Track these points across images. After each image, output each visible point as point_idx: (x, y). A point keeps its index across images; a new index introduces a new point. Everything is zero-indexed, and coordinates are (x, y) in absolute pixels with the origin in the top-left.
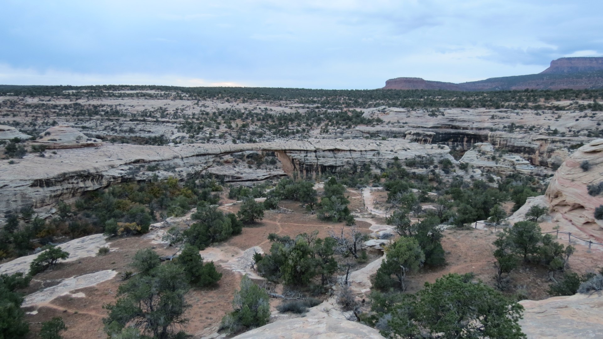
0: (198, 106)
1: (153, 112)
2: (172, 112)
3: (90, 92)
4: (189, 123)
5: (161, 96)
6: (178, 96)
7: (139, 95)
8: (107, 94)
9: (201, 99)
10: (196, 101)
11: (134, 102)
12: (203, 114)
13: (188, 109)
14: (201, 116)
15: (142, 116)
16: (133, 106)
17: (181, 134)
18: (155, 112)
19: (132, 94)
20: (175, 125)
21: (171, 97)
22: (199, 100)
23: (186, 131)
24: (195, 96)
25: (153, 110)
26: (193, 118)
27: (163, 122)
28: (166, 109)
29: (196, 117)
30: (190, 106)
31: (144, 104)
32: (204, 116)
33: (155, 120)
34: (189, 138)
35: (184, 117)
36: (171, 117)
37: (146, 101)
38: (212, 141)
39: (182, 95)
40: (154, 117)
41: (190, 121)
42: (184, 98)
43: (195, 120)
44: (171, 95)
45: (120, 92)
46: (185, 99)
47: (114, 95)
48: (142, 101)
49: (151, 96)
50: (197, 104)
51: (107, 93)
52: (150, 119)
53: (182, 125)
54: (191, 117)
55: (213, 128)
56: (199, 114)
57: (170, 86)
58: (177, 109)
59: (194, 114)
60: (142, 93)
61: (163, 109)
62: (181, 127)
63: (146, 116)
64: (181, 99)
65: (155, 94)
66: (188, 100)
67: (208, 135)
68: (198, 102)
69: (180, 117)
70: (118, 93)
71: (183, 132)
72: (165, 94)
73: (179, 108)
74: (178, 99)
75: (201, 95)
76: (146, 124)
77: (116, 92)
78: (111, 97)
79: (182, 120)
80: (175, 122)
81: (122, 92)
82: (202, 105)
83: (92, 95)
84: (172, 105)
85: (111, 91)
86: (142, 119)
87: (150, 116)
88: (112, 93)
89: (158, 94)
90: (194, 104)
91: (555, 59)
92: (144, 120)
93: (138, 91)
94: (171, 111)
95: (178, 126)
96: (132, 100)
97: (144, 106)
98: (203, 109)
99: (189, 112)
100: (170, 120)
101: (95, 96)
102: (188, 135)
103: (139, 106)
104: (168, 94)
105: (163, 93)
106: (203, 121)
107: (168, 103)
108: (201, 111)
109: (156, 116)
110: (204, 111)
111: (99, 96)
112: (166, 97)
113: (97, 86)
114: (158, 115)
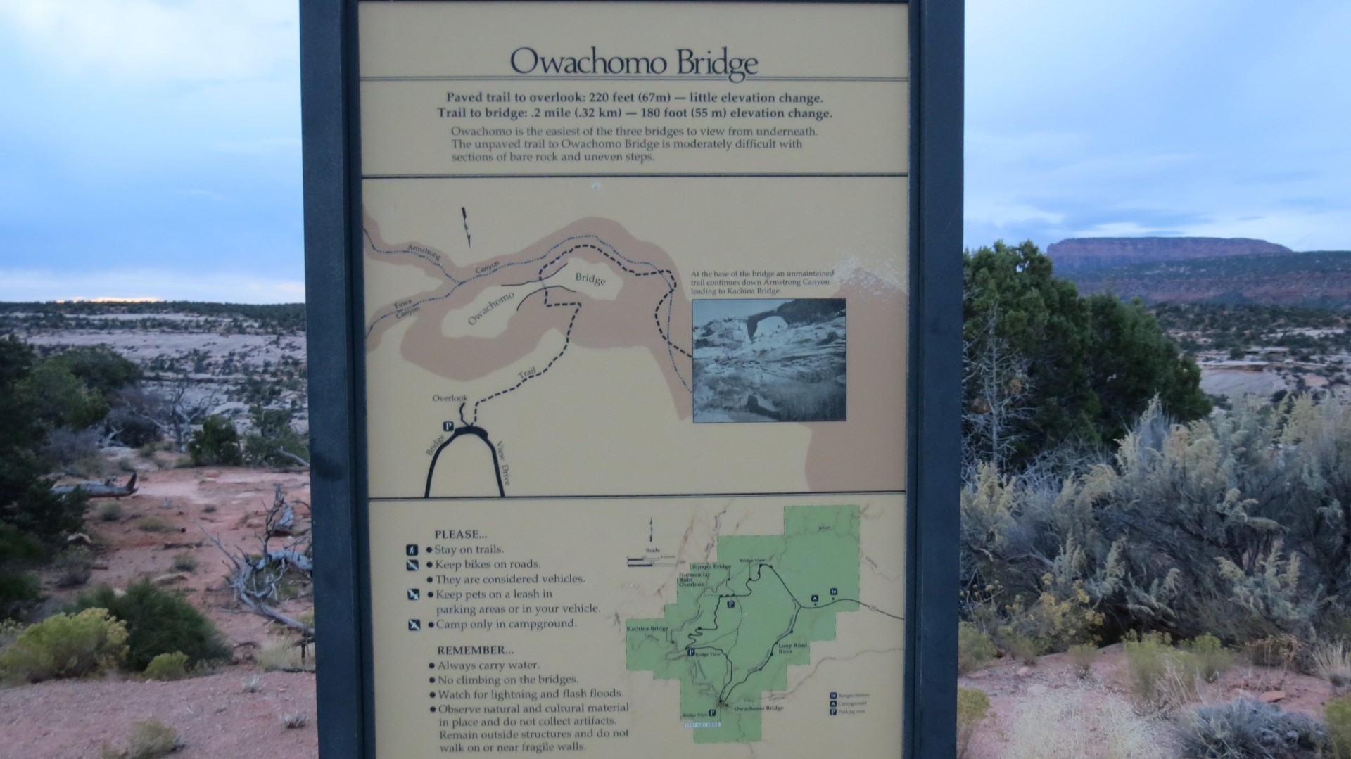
0: (277, 347)
1: (178, 360)
2: (221, 361)
3: (33, 318)
5: (198, 326)
6: (236, 326)
7: (148, 324)
8: (73, 323)
9: (284, 332)
10: (274, 337)
11: (137, 338)
12: (286, 363)
13: (255, 353)
14: (282, 368)
15: (153, 369)
16: (132, 348)
17: (233, 405)
18: (183, 361)
19: (131, 321)
21: (220, 329)
22: (281, 335)
23: (245, 399)
24: (273, 326)
25: (177, 356)
26: (265, 372)
27: (200, 381)
28: (207, 353)
29: (272, 369)
30: (260, 347)
31: (158, 342)
32: (288, 368)
33: (181, 376)
34: (249, 411)
35: (246, 369)
36: (217, 371)
37: (164, 336)
39: (245, 324)
40: (178, 371)
41: (257, 378)
42: (248, 330)
43: (268, 377)
44: (220, 325)
45: (103, 317)
46: (249, 333)
47: (89, 324)
48: (154, 337)
49: (174, 327)
50: (276, 343)
51: (72, 319)
52: (170, 375)
53: (239, 387)
54: (261, 369)
56: (279, 364)
58: (232, 354)
59: (267, 364)
60: (154, 320)
61: (201, 353)
62: (237, 390)
63: (162, 368)
64: (242, 331)
65: (183, 321)
66: (257, 334)
67: (288, 406)
68: (278, 339)
69: (237, 371)
70: (100, 320)
71: (239, 400)
72: (206, 321)
73: (237, 351)
74: (235, 333)
75: (286, 324)
77: (96, 318)
78: (82, 327)
79: (240, 376)
80: (226, 382)
81: (110, 317)
82: (287, 345)
83: (37, 325)
84: (220, 345)
85: (82, 316)
86: (152, 374)
87: (171, 368)
88: (84, 319)
89: (190, 321)
90: (270, 344)
91: (1056, 241)
93: (146, 316)
94: (218, 357)
96: (131, 335)
97: (158, 347)
98: (288, 352)
99: (257, 360)
100: (215, 378)
101: (44, 326)
102: (247, 407)
104: (214, 322)
105: (202, 319)
106: (285, 378)
107: (212, 341)
108: (283, 357)
109: (184, 370)
110: (290, 357)
111: (55, 326)
112: (209, 327)
114: (189, 366)
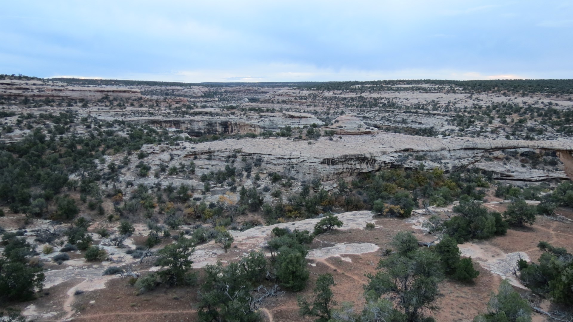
4: (460, 117)
20: (446, 118)
38: (482, 135)
55: (485, 122)
57: (445, 80)
76: (418, 116)
92: (417, 113)
95: (449, 118)
103: (413, 99)
113: (378, 81)
